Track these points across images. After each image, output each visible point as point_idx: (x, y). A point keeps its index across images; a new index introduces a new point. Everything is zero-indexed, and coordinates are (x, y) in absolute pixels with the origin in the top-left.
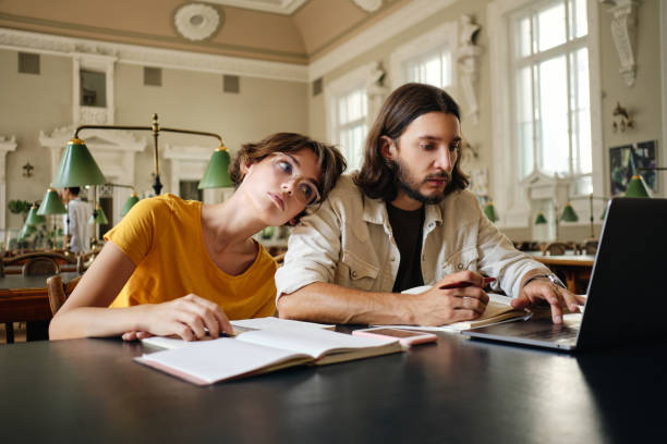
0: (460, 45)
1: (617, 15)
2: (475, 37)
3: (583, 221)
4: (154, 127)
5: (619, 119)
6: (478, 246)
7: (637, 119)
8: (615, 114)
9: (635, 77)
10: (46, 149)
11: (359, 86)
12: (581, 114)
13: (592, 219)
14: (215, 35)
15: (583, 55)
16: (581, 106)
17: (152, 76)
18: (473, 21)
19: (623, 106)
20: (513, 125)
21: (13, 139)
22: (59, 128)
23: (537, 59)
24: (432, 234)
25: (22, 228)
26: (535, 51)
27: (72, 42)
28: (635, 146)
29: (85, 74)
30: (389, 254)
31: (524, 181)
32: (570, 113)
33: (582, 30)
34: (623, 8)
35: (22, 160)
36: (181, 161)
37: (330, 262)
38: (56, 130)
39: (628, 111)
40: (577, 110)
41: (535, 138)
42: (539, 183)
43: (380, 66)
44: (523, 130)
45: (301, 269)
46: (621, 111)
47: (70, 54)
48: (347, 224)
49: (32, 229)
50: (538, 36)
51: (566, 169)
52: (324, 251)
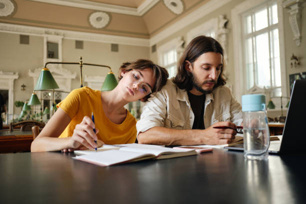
0: (219, 28)
1: (292, 13)
2: (226, 25)
3: (278, 108)
4: (80, 63)
5: (293, 61)
6: (230, 112)
7: (302, 61)
8: (292, 59)
9: (301, 42)
10: (32, 78)
11: (173, 48)
12: (276, 60)
13: (282, 107)
14: (107, 25)
15: (276, 32)
16: (275, 56)
17: (79, 44)
18: (225, 18)
19: (295, 55)
20: (244, 65)
21: (17, 74)
22: (38, 68)
23: (255, 34)
24: (209, 105)
25: (20, 113)
26: (254, 31)
27: (44, 30)
28: (301, 74)
29: (49, 44)
30: (189, 115)
31: (250, 90)
32: (270, 59)
33: (276, 20)
34: (295, 10)
35: (21, 83)
36: (92, 83)
37: (162, 119)
38: (36, 70)
39: (298, 57)
40: (274, 58)
41: (254, 71)
42: (256, 91)
43: (183, 39)
44: (248, 67)
45: (149, 121)
46: (294, 58)
47: (43, 35)
48: (169, 101)
49: (25, 113)
50: (255, 24)
51: (269, 85)
52: (159, 113)
